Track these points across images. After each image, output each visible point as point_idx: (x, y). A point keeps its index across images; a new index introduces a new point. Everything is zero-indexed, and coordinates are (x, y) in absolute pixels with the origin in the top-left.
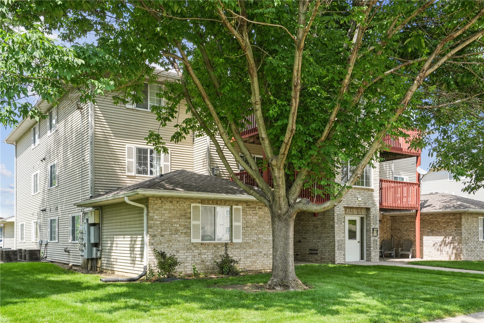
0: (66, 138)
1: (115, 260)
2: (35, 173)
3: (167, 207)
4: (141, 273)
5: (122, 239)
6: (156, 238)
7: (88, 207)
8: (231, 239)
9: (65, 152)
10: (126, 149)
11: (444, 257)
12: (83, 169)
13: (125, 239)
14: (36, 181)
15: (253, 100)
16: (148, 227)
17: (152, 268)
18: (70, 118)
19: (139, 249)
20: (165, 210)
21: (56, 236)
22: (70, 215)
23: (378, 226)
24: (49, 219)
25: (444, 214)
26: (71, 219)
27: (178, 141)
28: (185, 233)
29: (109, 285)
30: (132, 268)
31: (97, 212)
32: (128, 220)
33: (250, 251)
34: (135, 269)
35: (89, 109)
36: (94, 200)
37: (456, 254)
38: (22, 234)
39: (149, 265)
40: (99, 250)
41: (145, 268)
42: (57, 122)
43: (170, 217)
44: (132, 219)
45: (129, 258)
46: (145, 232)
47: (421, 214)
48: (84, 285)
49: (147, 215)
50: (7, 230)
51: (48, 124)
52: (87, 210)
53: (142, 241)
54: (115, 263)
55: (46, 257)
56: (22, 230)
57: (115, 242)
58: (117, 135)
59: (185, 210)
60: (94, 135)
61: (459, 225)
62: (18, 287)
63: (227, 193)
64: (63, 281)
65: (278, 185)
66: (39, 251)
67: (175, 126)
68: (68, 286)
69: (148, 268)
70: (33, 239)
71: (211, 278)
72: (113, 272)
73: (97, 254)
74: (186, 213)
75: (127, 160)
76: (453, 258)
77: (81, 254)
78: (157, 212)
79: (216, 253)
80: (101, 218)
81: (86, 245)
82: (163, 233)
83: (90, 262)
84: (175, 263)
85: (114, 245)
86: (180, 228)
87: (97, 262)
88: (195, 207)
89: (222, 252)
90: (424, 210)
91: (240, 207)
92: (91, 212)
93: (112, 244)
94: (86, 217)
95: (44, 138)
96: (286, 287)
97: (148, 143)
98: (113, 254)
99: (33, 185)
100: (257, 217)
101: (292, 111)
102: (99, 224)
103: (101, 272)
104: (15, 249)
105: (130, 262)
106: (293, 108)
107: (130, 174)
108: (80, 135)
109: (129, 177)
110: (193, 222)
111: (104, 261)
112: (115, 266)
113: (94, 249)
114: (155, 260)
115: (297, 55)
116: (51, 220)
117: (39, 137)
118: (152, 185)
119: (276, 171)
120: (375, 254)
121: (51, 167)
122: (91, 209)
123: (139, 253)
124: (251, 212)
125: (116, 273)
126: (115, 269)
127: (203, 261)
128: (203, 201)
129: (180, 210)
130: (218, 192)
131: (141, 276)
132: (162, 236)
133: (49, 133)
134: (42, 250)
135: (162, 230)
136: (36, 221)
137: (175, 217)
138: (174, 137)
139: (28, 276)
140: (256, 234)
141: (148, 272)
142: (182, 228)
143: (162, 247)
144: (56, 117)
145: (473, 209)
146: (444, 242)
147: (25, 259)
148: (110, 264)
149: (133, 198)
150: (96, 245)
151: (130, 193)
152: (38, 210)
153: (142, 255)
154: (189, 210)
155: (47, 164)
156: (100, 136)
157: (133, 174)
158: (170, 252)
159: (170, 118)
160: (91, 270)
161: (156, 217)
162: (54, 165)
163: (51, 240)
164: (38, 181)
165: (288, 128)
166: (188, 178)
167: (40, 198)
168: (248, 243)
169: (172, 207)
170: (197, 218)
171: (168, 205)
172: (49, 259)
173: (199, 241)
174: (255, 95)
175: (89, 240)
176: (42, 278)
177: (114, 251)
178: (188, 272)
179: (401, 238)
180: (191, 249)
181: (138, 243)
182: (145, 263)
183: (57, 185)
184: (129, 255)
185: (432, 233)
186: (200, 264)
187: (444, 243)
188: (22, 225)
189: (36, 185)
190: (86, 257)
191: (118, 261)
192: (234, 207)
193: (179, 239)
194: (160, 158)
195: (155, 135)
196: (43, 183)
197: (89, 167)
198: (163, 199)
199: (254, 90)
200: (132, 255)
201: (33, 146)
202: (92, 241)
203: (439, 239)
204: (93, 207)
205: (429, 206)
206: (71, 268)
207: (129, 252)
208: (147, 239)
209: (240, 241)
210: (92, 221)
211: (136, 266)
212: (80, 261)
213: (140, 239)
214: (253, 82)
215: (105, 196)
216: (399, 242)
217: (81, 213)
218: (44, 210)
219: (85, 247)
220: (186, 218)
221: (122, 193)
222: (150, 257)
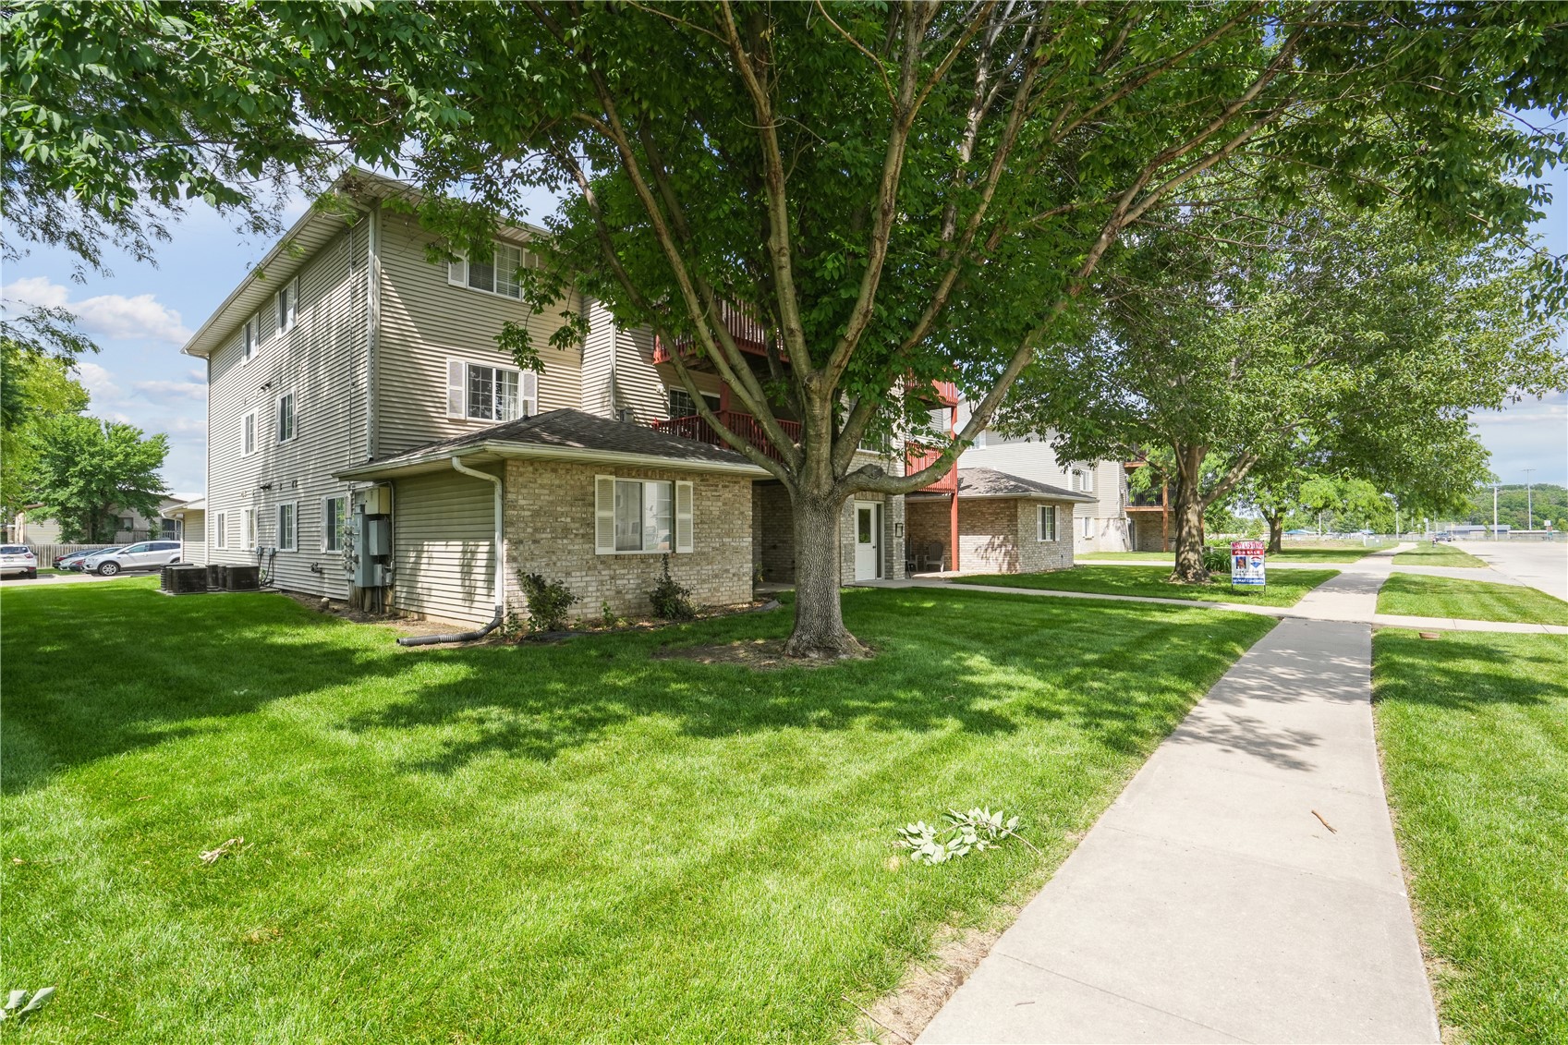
0: (315, 343)
1: (425, 592)
2: (249, 414)
3: (545, 481)
4: (490, 621)
5: (443, 548)
6: (521, 547)
7: (364, 481)
8: (673, 547)
9: (314, 369)
10: (448, 366)
11: (992, 569)
12: (354, 402)
13: (450, 549)
14: (250, 429)
15: (773, 243)
16: (505, 524)
17: (515, 611)
18: (324, 301)
19: (483, 570)
20: (542, 486)
21: (294, 538)
22: (323, 498)
23: (902, 520)
24: (278, 505)
25: (991, 501)
26: (326, 504)
27: (565, 345)
28: (583, 536)
29: (421, 657)
30: (466, 610)
31: (385, 490)
32: (456, 507)
33: (707, 570)
34: (474, 611)
35: (370, 280)
36: (377, 465)
37: (1009, 564)
38: (221, 534)
39: (509, 603)
40: (389, 571)
41: (499, 611)
42: (298, 310)
43: (552, 502)
44: (467, 506)
45: (460, 589)
46: (497, 535)
47: (961, 501)
48: (360, 659)
49: (503, 497)
50: (190, 525)
51: (278, 315)
52: (361, 486)
53: (492, 552)
54: (426, 598)
55: (272, 581)
56: (221, 525)
57: (425, 555)
58: (428, 336)
59: (582, 487)
60: (379, 334)
61: (1013, 518)
62: (183, 670)
63: (669, 455)
64: (305, 647)
65: (819, 435)
66: (257, 569)
67: (562, 314)
68: (317, 663)
69: (505, 612)
70: (244, 546)
71: (641, 627)
72: (422, 617)
73: (384, 578)
74: (586, 494)
75: (449, 388)
76: (1005, 570)
77: (347, 576)
78: (524, 491)
79: (645, 576)
80: (394, 503)
81: (360, 559)
82: (538, 536)
83: (368, 595)
84: (566, 600)
85: (424, 561)
86: (573, 525)
87: (384, 596)
88: (603, 482)
89: (657, 573)
90: (963, 494)
91: (690, 483)
92: (371, 490)
93: (418, 557)
94: (360, 502)
95: (269, 343)
96: (830, 651)
97: (500, 349)
98: (420, 579)
99: (243, 436)
100: (720, 504)
101: (873, 269)
102: (388, 516)
103: (395, 616)
104: (203, 566)
105: (460, 596)
106: (875, 263)
107: (455, 416)
108: (347, 334)
109: (452, 421)
110: (599, 514)
111: (401, 591)
112: (425, 604)
113: (379, 567)
114: (521, 593)
115: (898, 142)
116: (283, 507)
117: (259, 342)
118: (512, 432)
119: (817, 403)
120: (899, 566)
121: (283, 400)
122: (370, 484)
123: (483, 577)
124: (709, 494)
125: (429, 618)
126: (426, 611)
127: (619, 592)
128: (618, 469)
129: (572, 487)
130: (652, 452)
131: (491, 627)
132: (535, 542)
133: (279, 334)
134: (264, 567)
135: (536, 530)
136: (250, 508)
137: (562, 502)
138: (557, 336)
139: (220, 631)
140: (718, 535)
141: (506, 620)
142: (577, 525)
143: (535, 564)
144: (296, 301)
145: (1035, 493)
146: (991, 544)
147: (224, 586)
148: (413, 598)
149: (470, 461)
150: (382, 559)
151: (467, 449)
152: (254, 487)
153: (490, 581)
154: (591, 488)
155: (273, 396)
156: (393, 338)
157: (462, 417)
158: (553, 575)
159: (552, 297)
160: (371, 610)
161: (522, 502)
162: (290, 397)
163: (283, 546)
164: (255, 430)
165: (858, 307)
166: (584, 424)
167: (258, 464)
168: (704, 554)
169: (557, 482)
170: (606, 506)
171: (547, 478)
172: (277, 585)
173: (612, 551)
174: (779, 234)
175: (366, 548)
176: (253, 639)
177: (422, 573)
178: (590, 616)
179: (924, 538)
180: (595, 568)
181: (479, 556)
182: (498, 599)
183: (294, 436)
184: (459, 582)
185: (972, 530)
186: (613, 599)
187: (991, 546)
188: (221, 517)
189: (250, 438)
190: (359, 583)
191: (433, 593)
192: (679, 483)
193: (570, 547)
194: (516, 388)
195: (519, 332)
196: (264, 432)
197: (368, 398)
198: (536, 465)
199: (778, 222)
200: (467, 583)
201: (244, 361)
202: (374, 551)
203: (984, 540)
204: (376, 481)
205: (968, 487)
206: (326, 606)
207: (459, 575)
208: (502, 549)
209: (689, 549)
210: (372, 508)
211: (476, 605)
212: (346, 592)
213: (486, 549)
214: (776, 205)
215: (404, 458)
216: (922, 545)
217: (348, 494)
218: (267, 487)
219: (357, 562)
220: (584, 505)
221: (444, 449)
222: (510, 588)
